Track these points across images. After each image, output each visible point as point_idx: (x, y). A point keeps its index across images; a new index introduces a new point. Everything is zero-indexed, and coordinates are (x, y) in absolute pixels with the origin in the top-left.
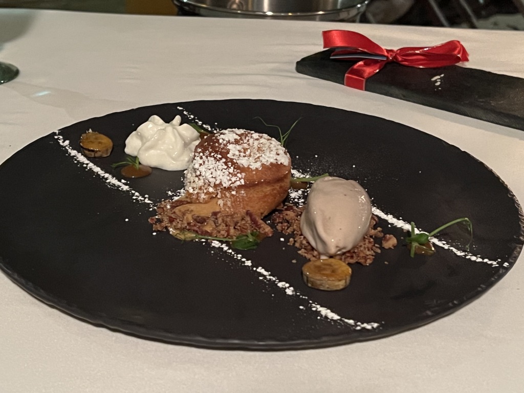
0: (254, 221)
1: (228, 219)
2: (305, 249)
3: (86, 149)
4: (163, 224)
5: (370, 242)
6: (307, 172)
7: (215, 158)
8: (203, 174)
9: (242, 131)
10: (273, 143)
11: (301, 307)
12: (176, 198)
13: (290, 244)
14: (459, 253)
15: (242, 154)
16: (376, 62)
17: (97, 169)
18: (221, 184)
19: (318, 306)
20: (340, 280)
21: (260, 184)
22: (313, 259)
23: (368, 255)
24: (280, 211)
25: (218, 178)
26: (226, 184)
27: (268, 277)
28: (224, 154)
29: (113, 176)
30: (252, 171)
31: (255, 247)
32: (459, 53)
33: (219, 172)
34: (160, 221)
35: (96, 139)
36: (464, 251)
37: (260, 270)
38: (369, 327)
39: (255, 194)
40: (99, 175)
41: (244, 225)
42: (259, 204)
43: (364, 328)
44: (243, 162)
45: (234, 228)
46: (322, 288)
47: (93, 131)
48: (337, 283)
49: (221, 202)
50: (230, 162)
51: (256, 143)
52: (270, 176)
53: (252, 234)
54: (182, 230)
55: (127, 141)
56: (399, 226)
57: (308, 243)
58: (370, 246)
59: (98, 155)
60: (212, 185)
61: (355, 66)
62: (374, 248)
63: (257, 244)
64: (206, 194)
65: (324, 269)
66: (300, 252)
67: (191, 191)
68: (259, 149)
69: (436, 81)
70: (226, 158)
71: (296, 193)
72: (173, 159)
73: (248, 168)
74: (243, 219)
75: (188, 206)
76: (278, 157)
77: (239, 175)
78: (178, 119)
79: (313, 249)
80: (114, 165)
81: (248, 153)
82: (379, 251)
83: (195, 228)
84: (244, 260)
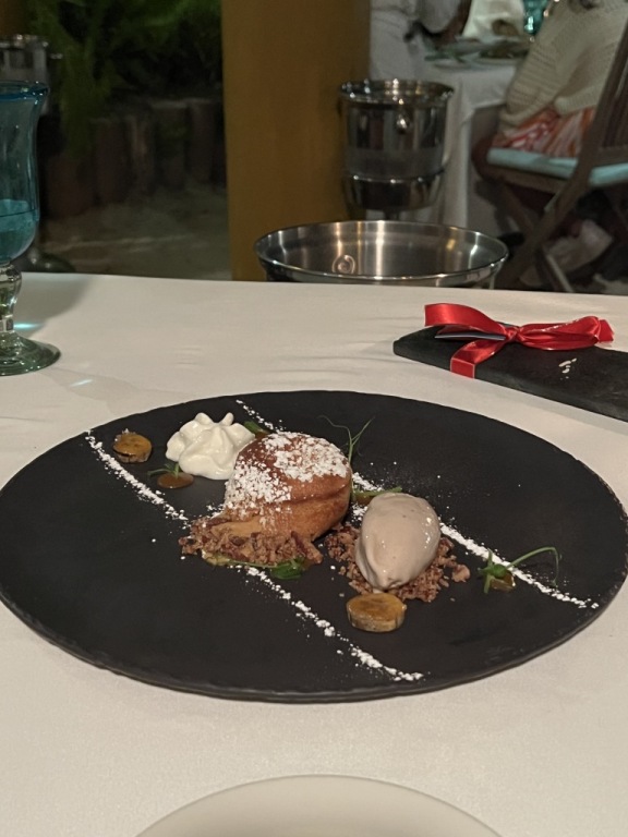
0: (300, 544)
1: (269, 542)
2: (357, 580)
3: (120, 453)
4: (195, 546)
5: (436, 574)
6: (380, 483)
7: (259, 468)
8: (244, 487)
9: (295, 435)
10: (330, 449)
11: (339, 652)
12: (216, 515)
13: (342, 573)
14: (545, 590)
15: (292, 463)
16: (493, 342)
17: (130, 478)
18: (263, 498)
19: (359, 651)
20: (388, 620)
21: (309, 499)
22: (365, 592)
23: (431, 588)
24: (335, 533)
25: (260, 492)
26: (269, 499)
27: (307, 614)
28: (270, 462)
29: (147, 487)
30: (301, 483)
31: (298, 577)
32: (596, 332)
33: (262, 485)
34: (191, 542)
35: (133, 440)
36: (551, 587)
37: (300, 605)
38: (409, 677)
39: (304, 511)
40: (130, 485)
41: (288, 549)
42: (308, 523)
43: (404, 680)
44: (292, 472)
45: (276, 552)
46: (368, 629)
47: (130, 430)
48: (385, 623)
49: (263, 520)
50: (276, 473)
51: (310, 449)
52: (321, 490)
53: (296, 560)
54: (216, 553)
55: (170, 444)
56: (478, 554)
57: (359, 572)
58: (436, 578)
59: (133, 460)
60: (254, 499)
61: (466, 348)
62: (441, 580)
63: (301, 573)
64: (247, 510)
65: (372, 606)
66: (351, 584)
67: (231, 506)
68: (313, 457)
69: (564, 368)
70: (272, 467)
71: (361, 510)
72: (220, 466)
73: (297, 480)
74: (287, 542)
75: (228, 525)
76: (334, 468)
77: (285, 489)
78: (229, 417)
79: (365, 581)
80: (150, 473)
81: (299, 461)
82: (447, 585)
83: (230, 551)
84: (282, 592)
